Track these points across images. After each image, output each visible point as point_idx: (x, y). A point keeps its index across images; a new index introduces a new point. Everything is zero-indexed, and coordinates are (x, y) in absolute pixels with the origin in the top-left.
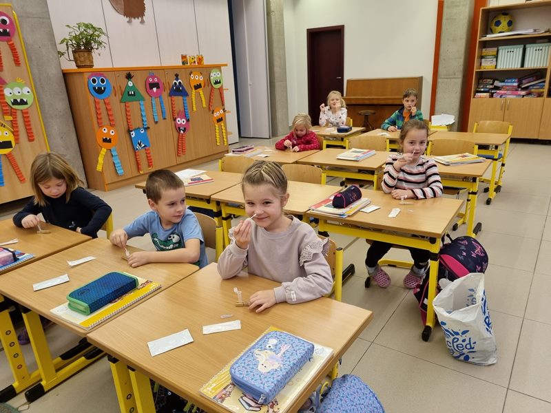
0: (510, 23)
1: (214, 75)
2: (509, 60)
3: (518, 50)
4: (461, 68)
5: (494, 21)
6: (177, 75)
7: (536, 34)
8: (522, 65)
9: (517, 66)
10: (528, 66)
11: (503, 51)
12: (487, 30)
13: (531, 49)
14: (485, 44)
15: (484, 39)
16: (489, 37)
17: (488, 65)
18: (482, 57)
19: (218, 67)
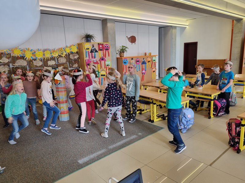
1: (154, 58)
6: (144, 59)
19: (155, 56)
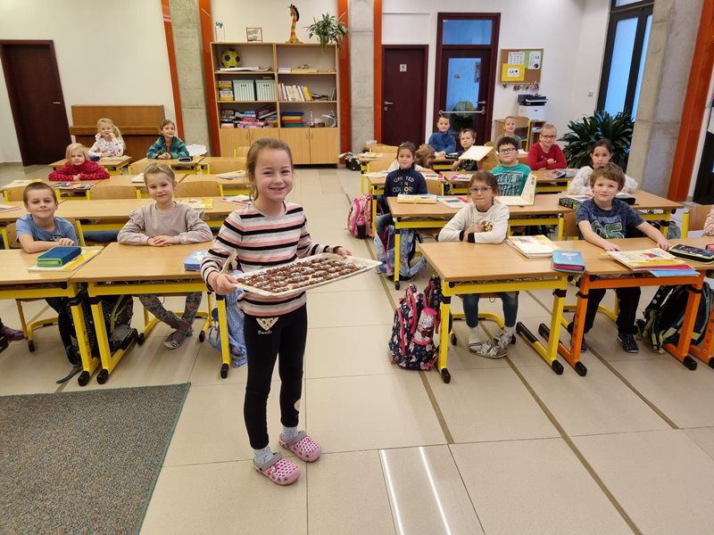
0: (238, 59)
2: (243, 93)
3: (250, 84)
4: (203, 98)
5: (224, 55)
7: (262, 72)
8: (256, 99)
9: (252, 99)
10: (260, 99)
11: (238, 84)
12: (219, 64)
13: (260, 84)
14: (220, 77)
15: (218, 72)
16: (223, 71)
17: (226, 97)
18: (219, 89)
